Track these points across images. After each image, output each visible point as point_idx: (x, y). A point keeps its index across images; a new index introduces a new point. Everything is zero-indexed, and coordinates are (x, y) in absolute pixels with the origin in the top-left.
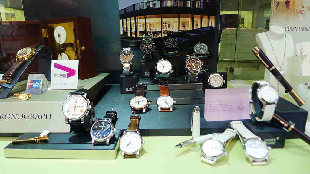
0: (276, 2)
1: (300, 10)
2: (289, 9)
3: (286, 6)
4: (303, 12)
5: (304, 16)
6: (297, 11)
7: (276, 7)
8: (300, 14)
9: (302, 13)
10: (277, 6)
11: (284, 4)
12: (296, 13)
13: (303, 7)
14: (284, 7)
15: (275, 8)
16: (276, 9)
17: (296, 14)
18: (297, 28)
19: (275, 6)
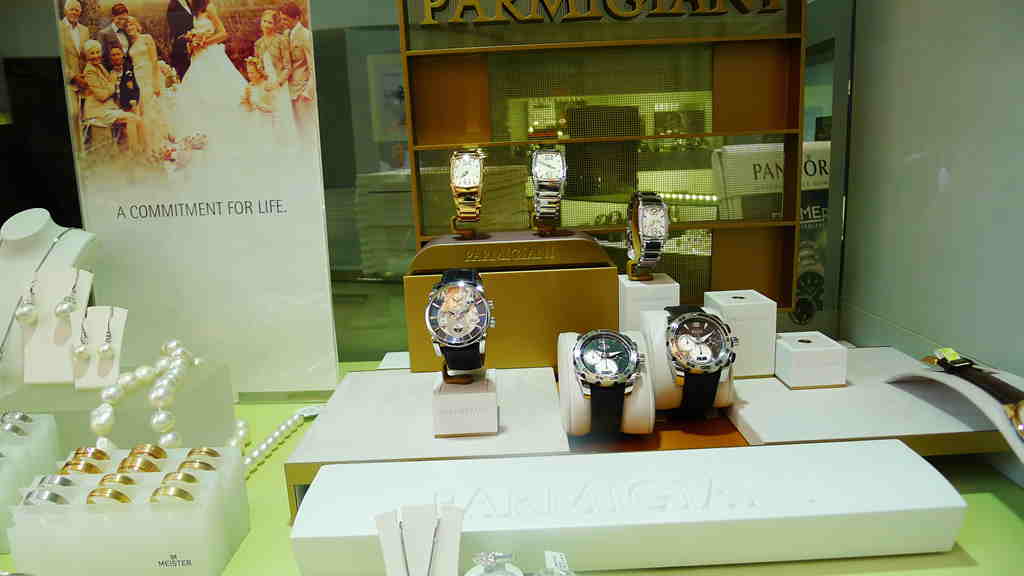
0: (82, 128)
1: (164, 150)
2: (127, 149)
3: (116, 139)
4: (174, 155)
5: (180, 166)
6: (157, 155)
7: (86, 143)
8: (168, 163)
9: (172, 160)
10: (88, 141)
11: (108, 133)
12: (152, 159)
13: (172, 140)
14: (110, 141)
15: (83, 147)
16: (87, 149)
17: (155, 164)
18: (154, 208)
19: (83, 140)
